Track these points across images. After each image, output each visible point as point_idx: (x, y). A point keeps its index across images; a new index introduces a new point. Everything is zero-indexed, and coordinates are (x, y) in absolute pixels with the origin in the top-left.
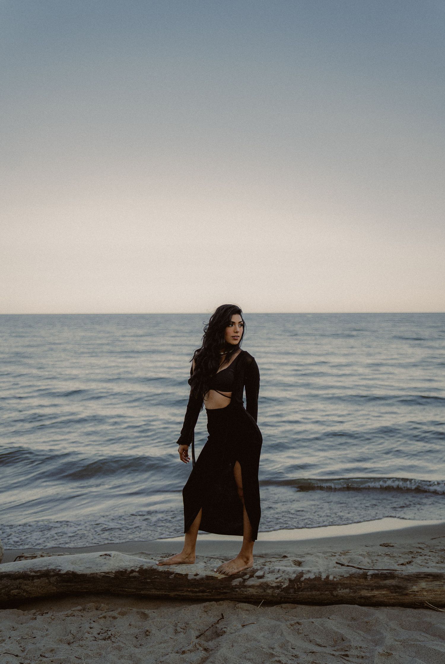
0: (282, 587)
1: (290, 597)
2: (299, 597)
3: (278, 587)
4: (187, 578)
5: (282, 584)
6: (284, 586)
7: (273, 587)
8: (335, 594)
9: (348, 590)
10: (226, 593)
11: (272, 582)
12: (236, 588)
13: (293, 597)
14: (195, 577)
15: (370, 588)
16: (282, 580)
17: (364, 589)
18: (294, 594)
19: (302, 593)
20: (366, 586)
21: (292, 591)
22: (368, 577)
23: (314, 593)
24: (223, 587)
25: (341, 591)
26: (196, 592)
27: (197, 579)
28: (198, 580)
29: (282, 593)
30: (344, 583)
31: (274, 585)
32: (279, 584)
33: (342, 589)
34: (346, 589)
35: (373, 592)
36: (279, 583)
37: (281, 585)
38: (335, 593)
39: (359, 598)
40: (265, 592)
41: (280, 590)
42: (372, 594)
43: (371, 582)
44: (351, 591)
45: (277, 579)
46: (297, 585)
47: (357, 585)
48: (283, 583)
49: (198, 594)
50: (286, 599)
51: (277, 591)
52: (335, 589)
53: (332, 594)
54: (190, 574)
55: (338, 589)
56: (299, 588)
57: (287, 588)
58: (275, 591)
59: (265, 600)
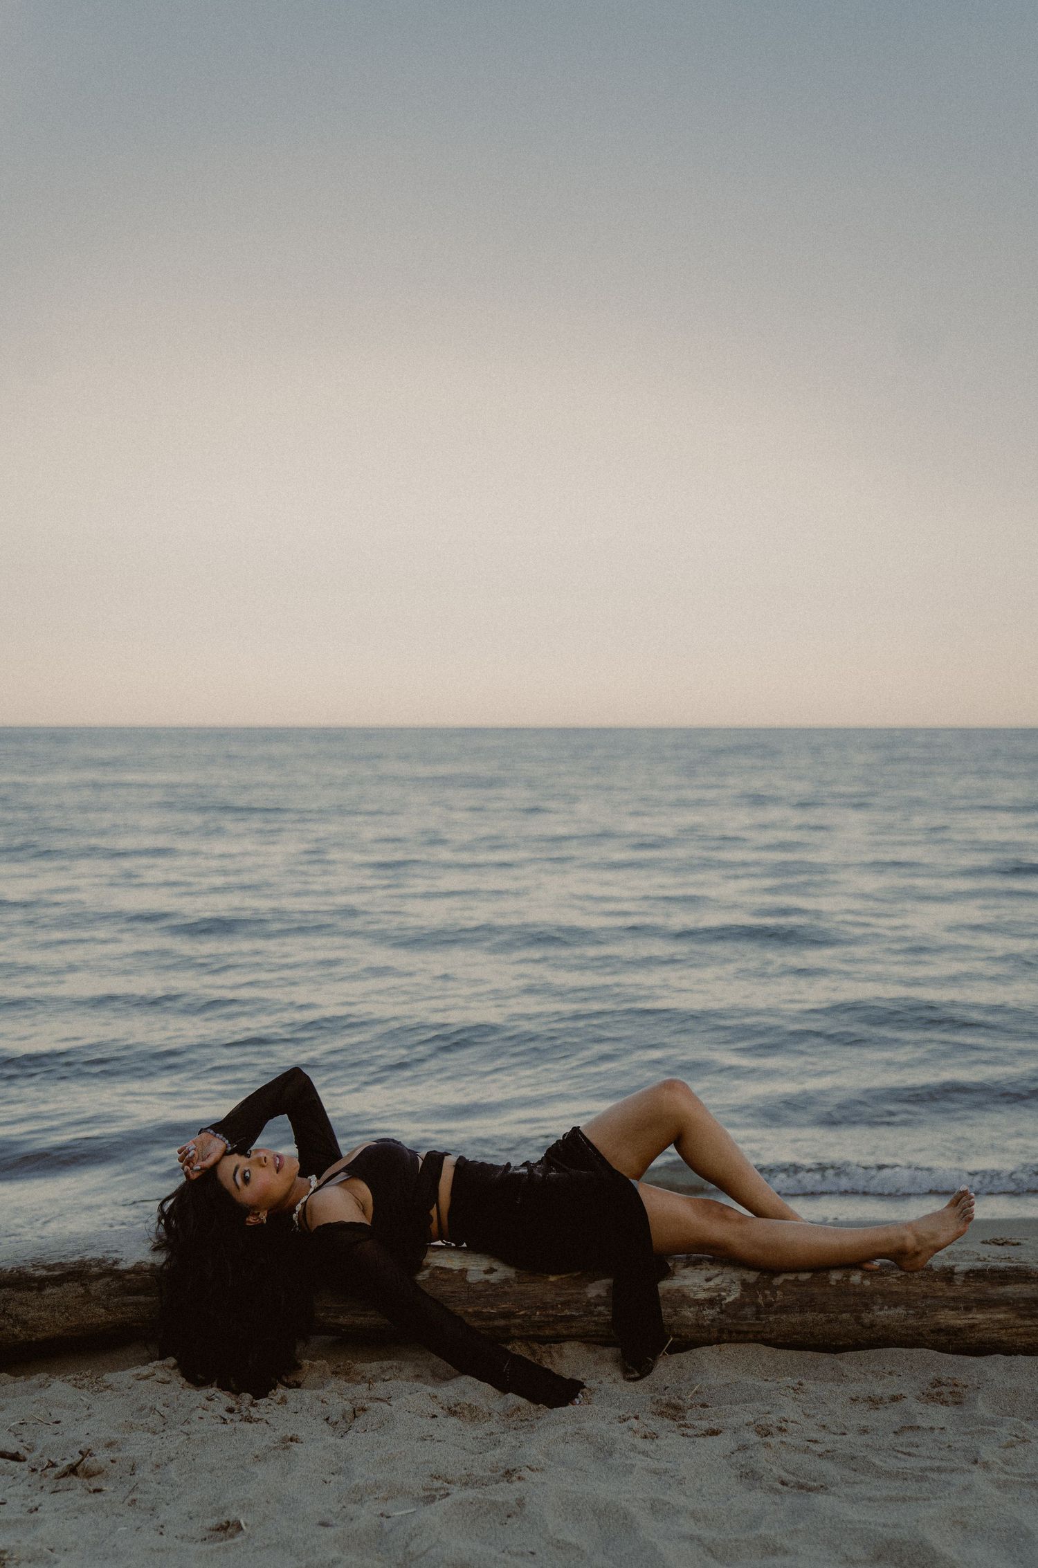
0: (723, 1302)
1: (745, 1328)
2: (768, 1330)
3: (711, 1302)
4: (464, 1280)
5: (723, 1294)
6: (729, 1299)
7: (698, 1303)
8: (866, 1321)
9: (901, 1311)
10: (570, 1318)
11: (695, 1289)
12: (596, 1305)
13: (754, 1329)
14: (488, 1277)
15: (961, 1305)
16: (724, 1285)
17: (945, 1306)
18: (757, 1319)
19: (777, 1316)
20: (953, 1298)
21: (749, 1311)
22: (955, 1276)
23: (809, 1316)
24: (563, 1304)
25: (882, 1313)
26: (490, 1317)
27: (492, 1281)
28: (493, 1284)
29: (722, 1317)
30: (892, 1293)
31: (702, 1295)
32: (715, 1294)
33: (886, 1308)
34: (896, 1306)
35: (970, 1316)
36: (714, 1292)
37: (719, 1295)
38: (867, 1318)
39: (933, 1332)
40: (676, 1315)
41: (718, 1310)
42: (967, 1321)
43: (965, 1290)
44: (911, 1312)
45: (708, 1280)
46: (765, 1296)
47: (925, 1297)
48: (725, 1290)
49: (496, 1323)
50: (734, 1334)
51: (709, 1313)
52: (867, 1307)
53: (858, 1319)
54: (474, 1268)
55: (875, 1307)
56: (769, 1305)
57: (739, 1304)
58: (704, 1313)
59: (677, 1339)
